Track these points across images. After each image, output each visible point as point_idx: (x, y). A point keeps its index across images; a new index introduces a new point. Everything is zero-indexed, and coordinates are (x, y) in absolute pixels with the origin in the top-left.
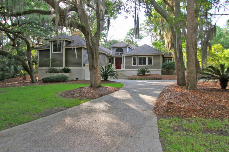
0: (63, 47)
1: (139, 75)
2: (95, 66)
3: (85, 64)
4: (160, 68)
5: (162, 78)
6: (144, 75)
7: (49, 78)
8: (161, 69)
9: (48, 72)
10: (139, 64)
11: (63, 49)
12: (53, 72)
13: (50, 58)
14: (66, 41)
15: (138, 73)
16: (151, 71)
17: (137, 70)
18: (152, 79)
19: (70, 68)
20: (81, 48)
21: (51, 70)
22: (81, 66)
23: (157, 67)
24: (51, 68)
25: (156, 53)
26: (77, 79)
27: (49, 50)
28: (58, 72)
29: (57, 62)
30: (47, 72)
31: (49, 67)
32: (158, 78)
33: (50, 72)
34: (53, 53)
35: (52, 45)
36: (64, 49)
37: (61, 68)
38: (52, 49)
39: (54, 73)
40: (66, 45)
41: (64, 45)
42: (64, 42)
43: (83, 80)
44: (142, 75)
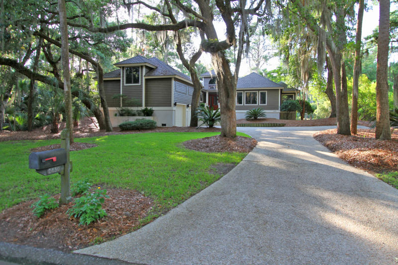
0: (142, 77)
1: (248, 119)
2: (231, 107)
3: (176, 103)
4: (278, 109)
5: (285, 124)
6: (256, 119)
7: (130, 125)
8: (279, 111)
9: (118, 114)
10: (246, 103)
11: (142, 79)
12: (125, 115)
13: (121, 93)
14: (147, 67)
15: (247, 117)
16: (265, 114)
17: (245, 111)
18: (270, 125)
19: (154, 108)
20: (170, 79)
21: (124, 112)
22: (170, 106)
23: (274, 108)
24: (124, 108)
25: (272, 86)
26: (165, 125)
27: (120, 80)
28: (134, 115)
29: (133, 100)
30: (116, 115)
31: (119, 106)
32: (280, 124)
33: (122, 115)
34: (125, 85)
35: (123, 73)
36: (144, 79)
37: (140, 109)
38: (123, 80)
39: (128, 116)
40: (146, 74)
41: (144, 74)
42: (144, 69)
43: (174, 127)
44: (252, 120)
